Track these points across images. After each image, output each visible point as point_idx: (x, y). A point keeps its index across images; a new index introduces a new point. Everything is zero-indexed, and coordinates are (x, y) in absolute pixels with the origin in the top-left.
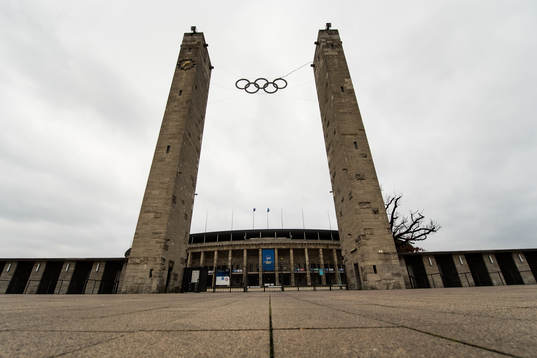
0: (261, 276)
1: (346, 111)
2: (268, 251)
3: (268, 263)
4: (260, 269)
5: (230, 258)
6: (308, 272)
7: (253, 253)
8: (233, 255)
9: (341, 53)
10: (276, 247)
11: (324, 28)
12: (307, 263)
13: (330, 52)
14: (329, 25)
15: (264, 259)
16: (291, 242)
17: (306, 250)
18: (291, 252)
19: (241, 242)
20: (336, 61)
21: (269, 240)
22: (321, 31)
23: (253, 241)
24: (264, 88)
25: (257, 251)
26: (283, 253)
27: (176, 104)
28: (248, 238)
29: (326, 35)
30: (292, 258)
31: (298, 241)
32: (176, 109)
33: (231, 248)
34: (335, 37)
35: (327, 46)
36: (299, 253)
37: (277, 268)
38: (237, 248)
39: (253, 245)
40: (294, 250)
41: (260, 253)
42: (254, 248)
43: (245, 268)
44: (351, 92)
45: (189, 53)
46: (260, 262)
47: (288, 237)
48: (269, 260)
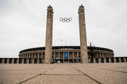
0: (64, 60)
1: (83, 30)
2: (66, 53)
3: (66, 56)
4: (64, 58)
5: (55, 55)
6: (78, 58)
7: (62, 53)
8: (55, 54)
9: (84, 14)
10: (69, 51)
12: (78, 56)
13: (82, 13)
14: (82, 5)
15: (65, 55)
16: (73, 50)
17: (78, 52)
18: (73, 53)
19: (58, 50)
20: (82, 16)
21: (66, 49)
23: (62, 49)
24: (66, 21)
26: (71, 53)
27: (48, 27)
28: (60, 48)
29: (81, 8)
30: (73, 55)
31: (75, 50)
33: (55, 52)
34: (83, 9)
35: (81, 12)
36: (76, 53)
37: (69, 57)
38: (57, 52)
39: (61, 51)
40: (74, 52)
41: (64, 53)
42: (62, 51)
43: (59, 57)
44: (85, 25)
45: (49, 13)
46: (64, 56)
47: (72, 48)
48: (66, 55)
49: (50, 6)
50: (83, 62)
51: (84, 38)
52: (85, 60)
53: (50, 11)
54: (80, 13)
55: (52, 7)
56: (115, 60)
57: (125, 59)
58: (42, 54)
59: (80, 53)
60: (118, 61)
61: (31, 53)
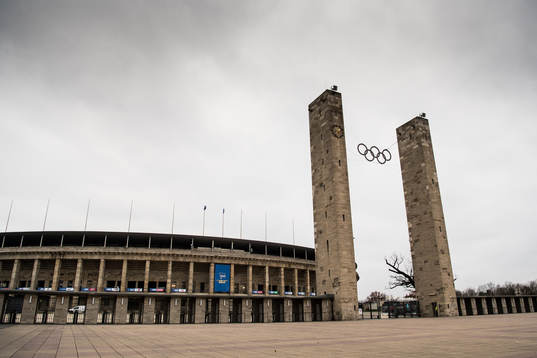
1: (435, 201)
2: (222, 267)
3: (221, 282)
4: (212, 291)
5: (170, 273)
6: (268, 295)
7: (202, 268)
9: (431, 145)
10: (233, 262)
12: (267, 285)
14: (424, 115)
15: (217, 277)
17: (267, 268)
18: (251, 269)
19: (188, 252)
20: (428, 153)
21: (224, 252)
23: (203, 251)
24: (377, 157)
25: (208, 265)
26: (241, 269)
28: (196, 246)
29: (421, 123)
30: (251, 278)
33: (171, 259)
34: (427, 128)
35: (423, 136)
36: (259, 271)
37: (232, 288)
38: (181, 259)
39: (203, 257)
40: (254, 267)
41: (212, 268)
42: (205, 261)
43: (191, 288)
46: (212, 281)
47: (247, 250)
48: (223, 279)
51: (440, 231)
61: (24, 257)
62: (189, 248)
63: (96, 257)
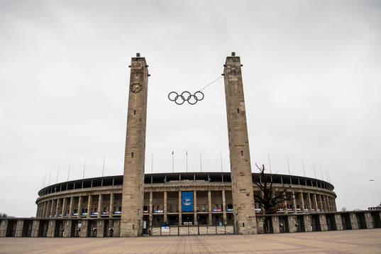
0: (180, 217)
1: (238, 128)
2: (188, 193)
3: (186, 204)
4: (180, 210)
5: (151, 200)
6: (225, 212)
7: (173, 195)
8: (154, 197)
9: (240, 79)
10: (195, 189)
11: (231, 56)
12: (224, 204)
13: (234, 79)
14: (233, 54)
15: (183, 201)
16: (210, 184)
17: (223, 192)
18: (209, 194)
19: (162, 185)
20: (236, 86)
21: (187, 183)
22: (228, 58)
23: (173, 184)
24: (188, 100)
25: (177, 193)
26: (202, 195)
27: (133, 121)
28: (168, 180)
29: (232, 63)
30: (210, 200)
31: (216, 184)
32: (134, 125)
33: (151, 191)
34: (237, 64)
35: (231, 73)
36: (216, 194)
37: (195, 209)
38: (158, 190)
39: (173, 187)
40: (212, 192)
41: (180, 195)
42: (174, 190)
43: (165, 209)
44: (244, 113)
45: (137, 78)
46: (180, 204)
47: (206, 179)
48: (188, 202)
49: (138, 55)
50: (242, 229)
51: (242, 155)
52: (246, 222)
53: (139, 70)
54: (230, 76)
55: (143, 59)
56: (338, 220)
57: (369, 219)
58: (111, 197)
59: (229, 194)
60: (347, 226)
61: (75, 196)
62: (163, 182)
63: (108, 193)
